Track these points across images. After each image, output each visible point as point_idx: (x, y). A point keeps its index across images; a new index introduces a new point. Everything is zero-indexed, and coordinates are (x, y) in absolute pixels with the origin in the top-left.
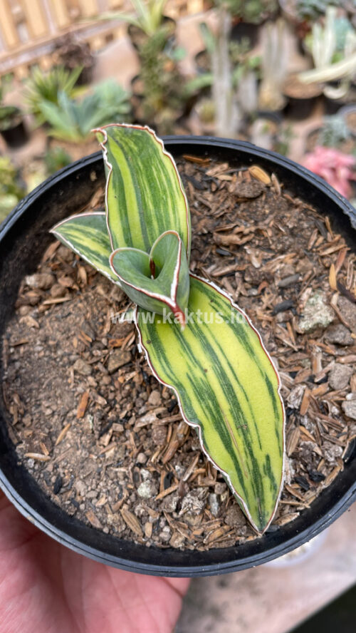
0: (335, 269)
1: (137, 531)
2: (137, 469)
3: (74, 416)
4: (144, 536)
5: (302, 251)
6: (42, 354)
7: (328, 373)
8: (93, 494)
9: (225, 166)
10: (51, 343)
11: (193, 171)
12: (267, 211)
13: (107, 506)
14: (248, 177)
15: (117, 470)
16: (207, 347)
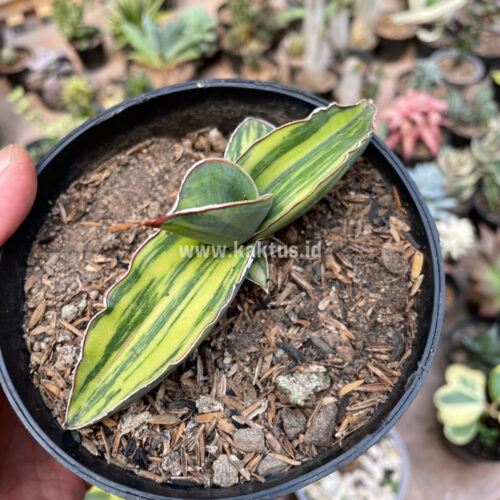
0: (360, 386)
1: (32, 322)
2: (85, 296)
3: (109, 225)
4: (30, 330)
5: (359, 344)
6: (153, 175)
7: (246, 426)
8: (50, 272)
9: (408, 228)
10: (167, 177)
11: (386, 204)
12: (383, 290)
13: (46, 288)
14: (408, 255)
15: (78, 280)
16: (190, 285)
